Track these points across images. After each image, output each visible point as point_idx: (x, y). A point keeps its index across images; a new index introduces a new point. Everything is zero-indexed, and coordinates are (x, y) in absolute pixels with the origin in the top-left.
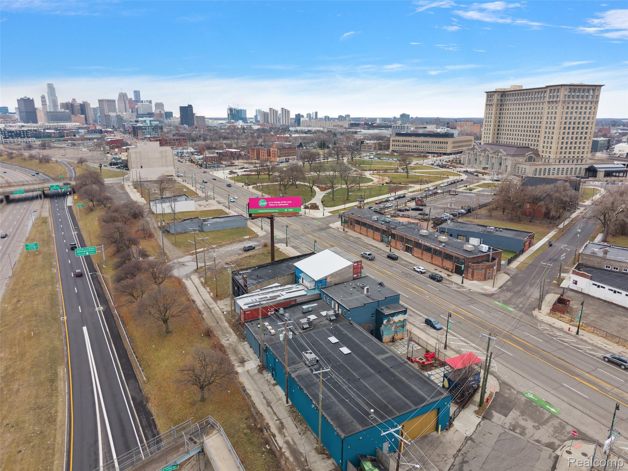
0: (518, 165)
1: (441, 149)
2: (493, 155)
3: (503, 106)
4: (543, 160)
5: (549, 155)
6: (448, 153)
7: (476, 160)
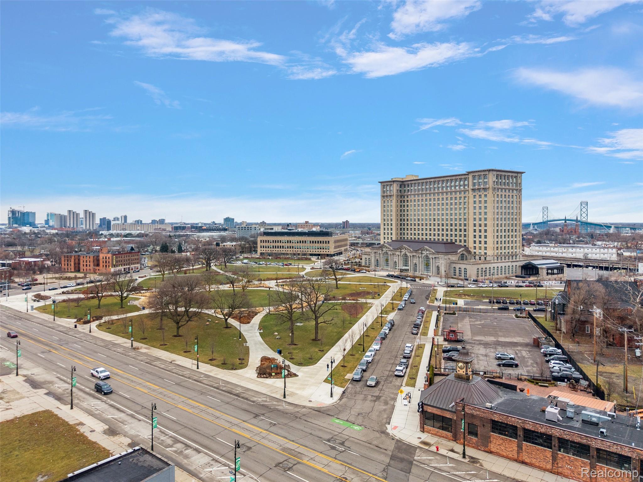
0: (454, 265)
1: (322, 250)
2: (414, 254)
3: (403, 197)
4: (477, 257)
5: (485, 251)
6: (330, 255)
7: (387, 260)
